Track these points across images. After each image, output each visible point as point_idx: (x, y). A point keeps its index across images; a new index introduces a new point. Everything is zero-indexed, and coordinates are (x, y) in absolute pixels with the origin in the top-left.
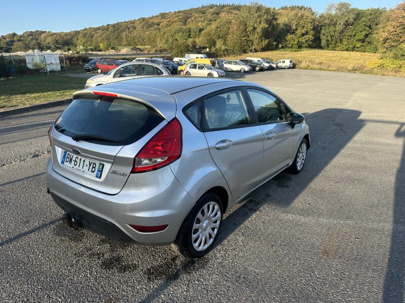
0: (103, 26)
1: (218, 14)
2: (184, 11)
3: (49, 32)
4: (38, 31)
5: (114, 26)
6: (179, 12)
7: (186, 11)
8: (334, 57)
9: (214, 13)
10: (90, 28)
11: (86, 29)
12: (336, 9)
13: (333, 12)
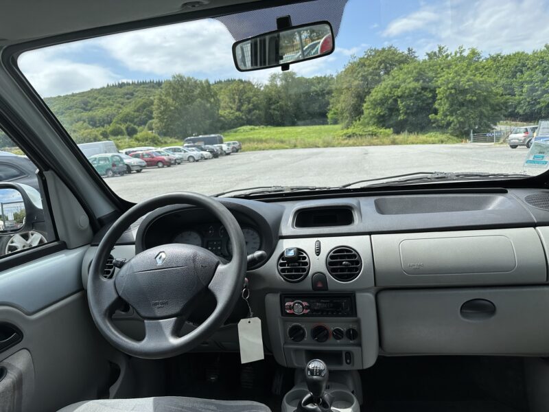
1: (132, 94)
2: (79, 94)
6: (73, 95)
7: (83, 93)
9: (127, 94)
12: (281, 80)
13: (279, 83)
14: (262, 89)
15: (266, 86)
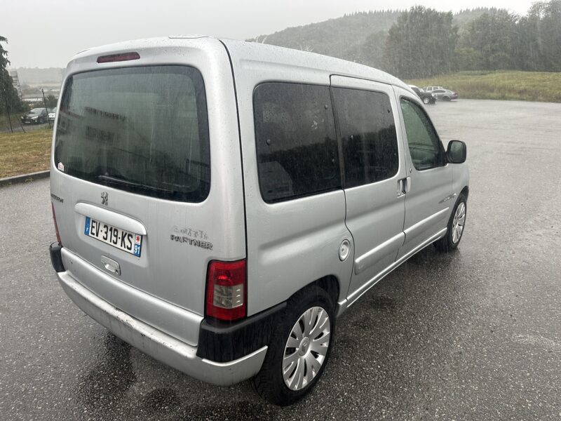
2: (317, 24)
6: (312, 25)
7: (321, 23)
8: (544, 81)
12: (547, 10)
13: (542, 16)
14: (517, 22)
15: (524, 19)
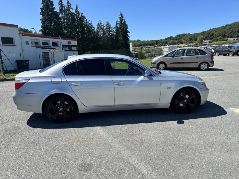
0: (223, 26)
3: (189, 34)
4: (183, 34)
5: (230, 25)
10: (213, 29)
11: (210, 30)
